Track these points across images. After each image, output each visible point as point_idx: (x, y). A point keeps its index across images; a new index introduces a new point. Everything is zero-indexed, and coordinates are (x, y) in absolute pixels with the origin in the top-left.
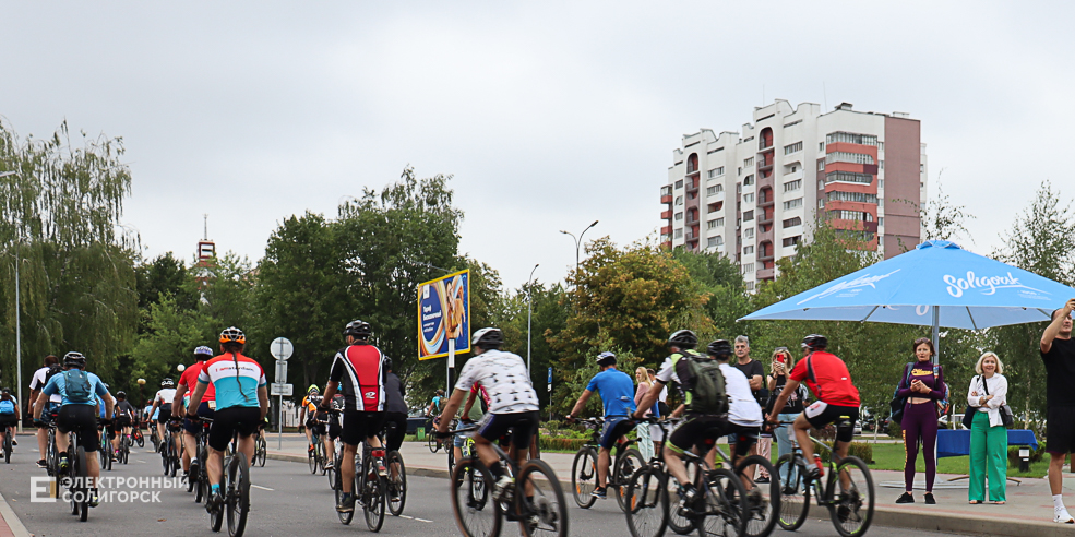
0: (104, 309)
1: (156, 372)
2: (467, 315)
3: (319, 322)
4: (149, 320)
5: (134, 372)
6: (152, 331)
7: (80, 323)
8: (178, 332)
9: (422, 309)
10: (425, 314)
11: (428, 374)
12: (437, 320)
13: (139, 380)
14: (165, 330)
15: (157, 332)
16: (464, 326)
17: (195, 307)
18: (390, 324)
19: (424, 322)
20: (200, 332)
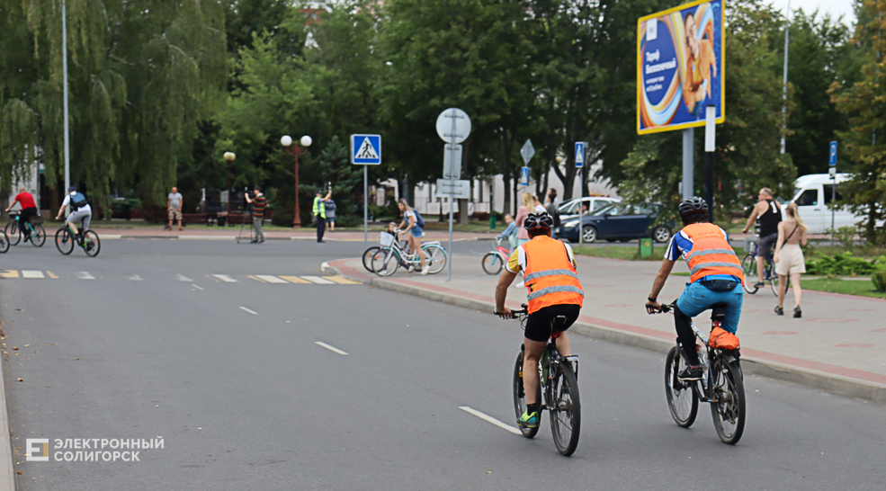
0: (181, 56)
1: (248, 142)
2: (719, 66)
3: (475, 74)
4: (238, 72)
5: (219, 142)
6: (244, 87)
7: (149, 78)
8: (280, 88)
9: (645, 57)
10: (648, 64)
11: (653, 156)
12: (668, 74)
13: (227, 154)
14: (262, 86)
15: (251, 89)
16: (715, 82)
17: (299, 51)
18: (575, 75)
19: (647, 77)
20: (310, 89)
